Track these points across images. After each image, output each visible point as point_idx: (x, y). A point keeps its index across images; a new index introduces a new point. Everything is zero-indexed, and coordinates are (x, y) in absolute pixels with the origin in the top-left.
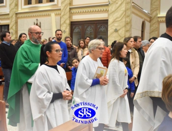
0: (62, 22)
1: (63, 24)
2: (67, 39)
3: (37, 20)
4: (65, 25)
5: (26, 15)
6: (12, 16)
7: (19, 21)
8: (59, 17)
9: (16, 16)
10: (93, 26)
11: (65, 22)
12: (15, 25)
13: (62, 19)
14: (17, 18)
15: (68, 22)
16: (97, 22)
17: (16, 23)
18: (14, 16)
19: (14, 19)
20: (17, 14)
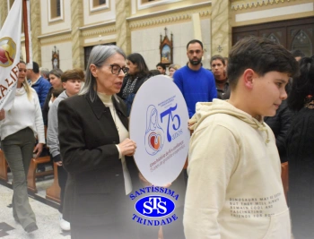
0: (214, 30)
1: (217, 32)
2: (214, 62)
3: (166, 29)
4: (220, 35)
5: (145, 22)
6: (121, 26)
7: (133, 34)
8: (207, 20)
9: (127, 26)
10: (279, 34)
11: (220, 29)
12: (126, 43)
13: (214, 24)
14: (130, 29)
15: (227, 28)
16: (289, 24)
17: (129, 38)
18: (124, 25)
19: (124, 32)
20: (128, 21)
